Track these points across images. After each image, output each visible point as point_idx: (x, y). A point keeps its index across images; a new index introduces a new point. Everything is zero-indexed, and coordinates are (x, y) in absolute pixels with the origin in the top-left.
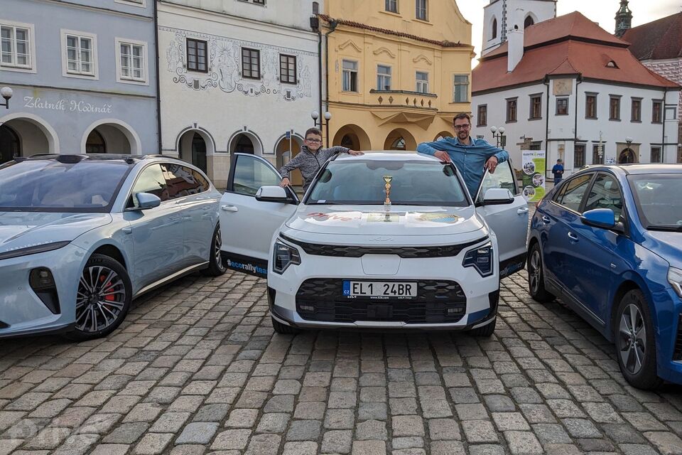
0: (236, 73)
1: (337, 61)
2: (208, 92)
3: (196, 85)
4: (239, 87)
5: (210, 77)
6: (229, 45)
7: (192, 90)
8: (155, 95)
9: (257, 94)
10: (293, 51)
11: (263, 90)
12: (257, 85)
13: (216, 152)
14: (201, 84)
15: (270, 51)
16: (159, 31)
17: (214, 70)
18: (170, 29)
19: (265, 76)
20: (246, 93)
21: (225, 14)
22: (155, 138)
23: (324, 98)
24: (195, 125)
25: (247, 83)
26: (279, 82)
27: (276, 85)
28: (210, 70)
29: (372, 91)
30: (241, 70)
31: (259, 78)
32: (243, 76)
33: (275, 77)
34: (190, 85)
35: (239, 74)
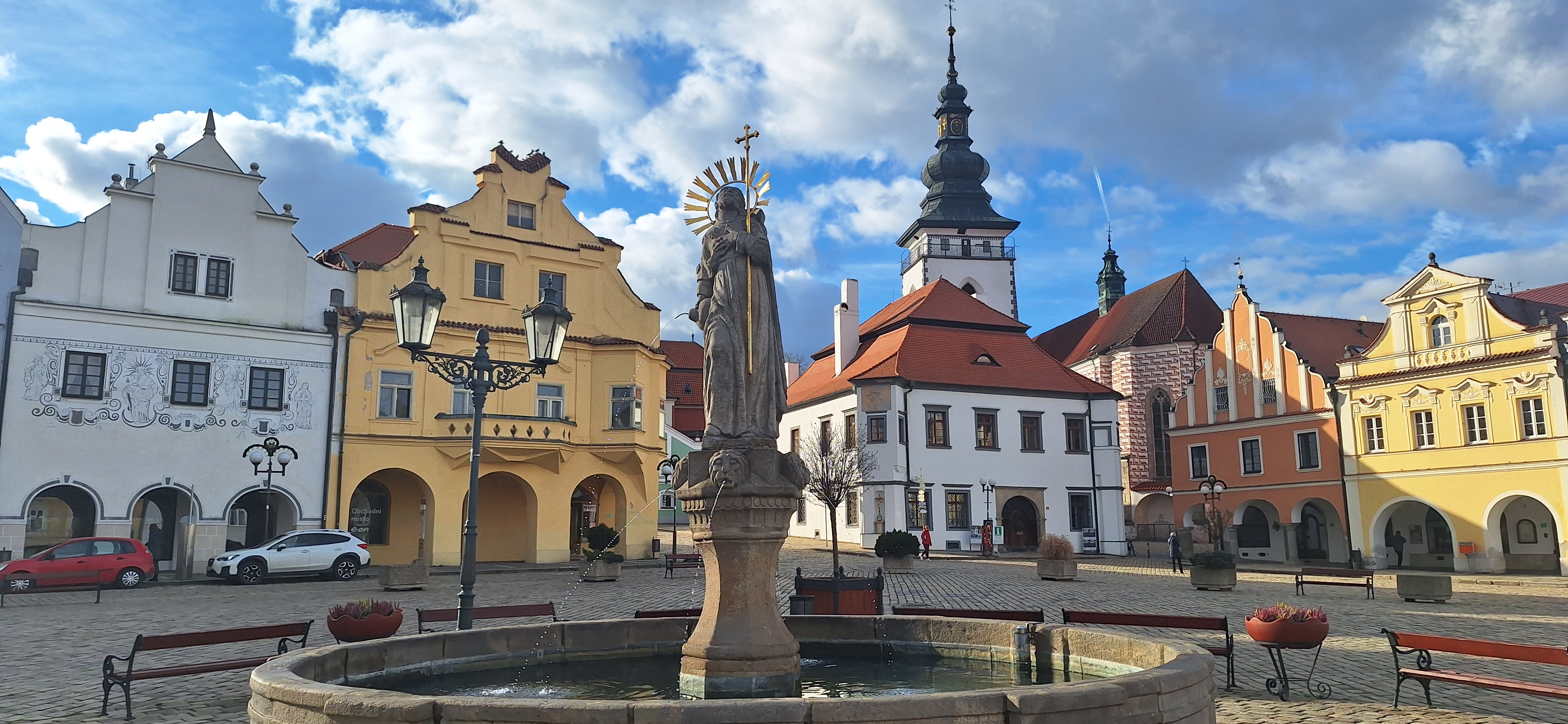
0: (160, 398)
1: (370, 373)
2: (99, 428)
3: (77, 418)
4: (163, 419)
5: (105, 406)
6: (151, 358)
7: (68, 427)
9: (197, 427)
10: (279, 362)
11: (212, 420)
12: (199, 415)
13: (103, 518)
14: (87, 415)
15: (232, 363)
16: (13, 343)
17: (115, 395)
18: (38, 339)
19: (217, 401)
20: (176, 427)
21: (146, 314)
23: (336, 429)
24: (67, 478)
25: (178, 413)
26: (245, 409)
27: (239, 413)
28: (108, 395)
29: (440, 416)
30: (169, 393)
31: (204, 404)
32: (174, 402)
33: (238, 401)
34: (64, 419)
35: (166, 399)
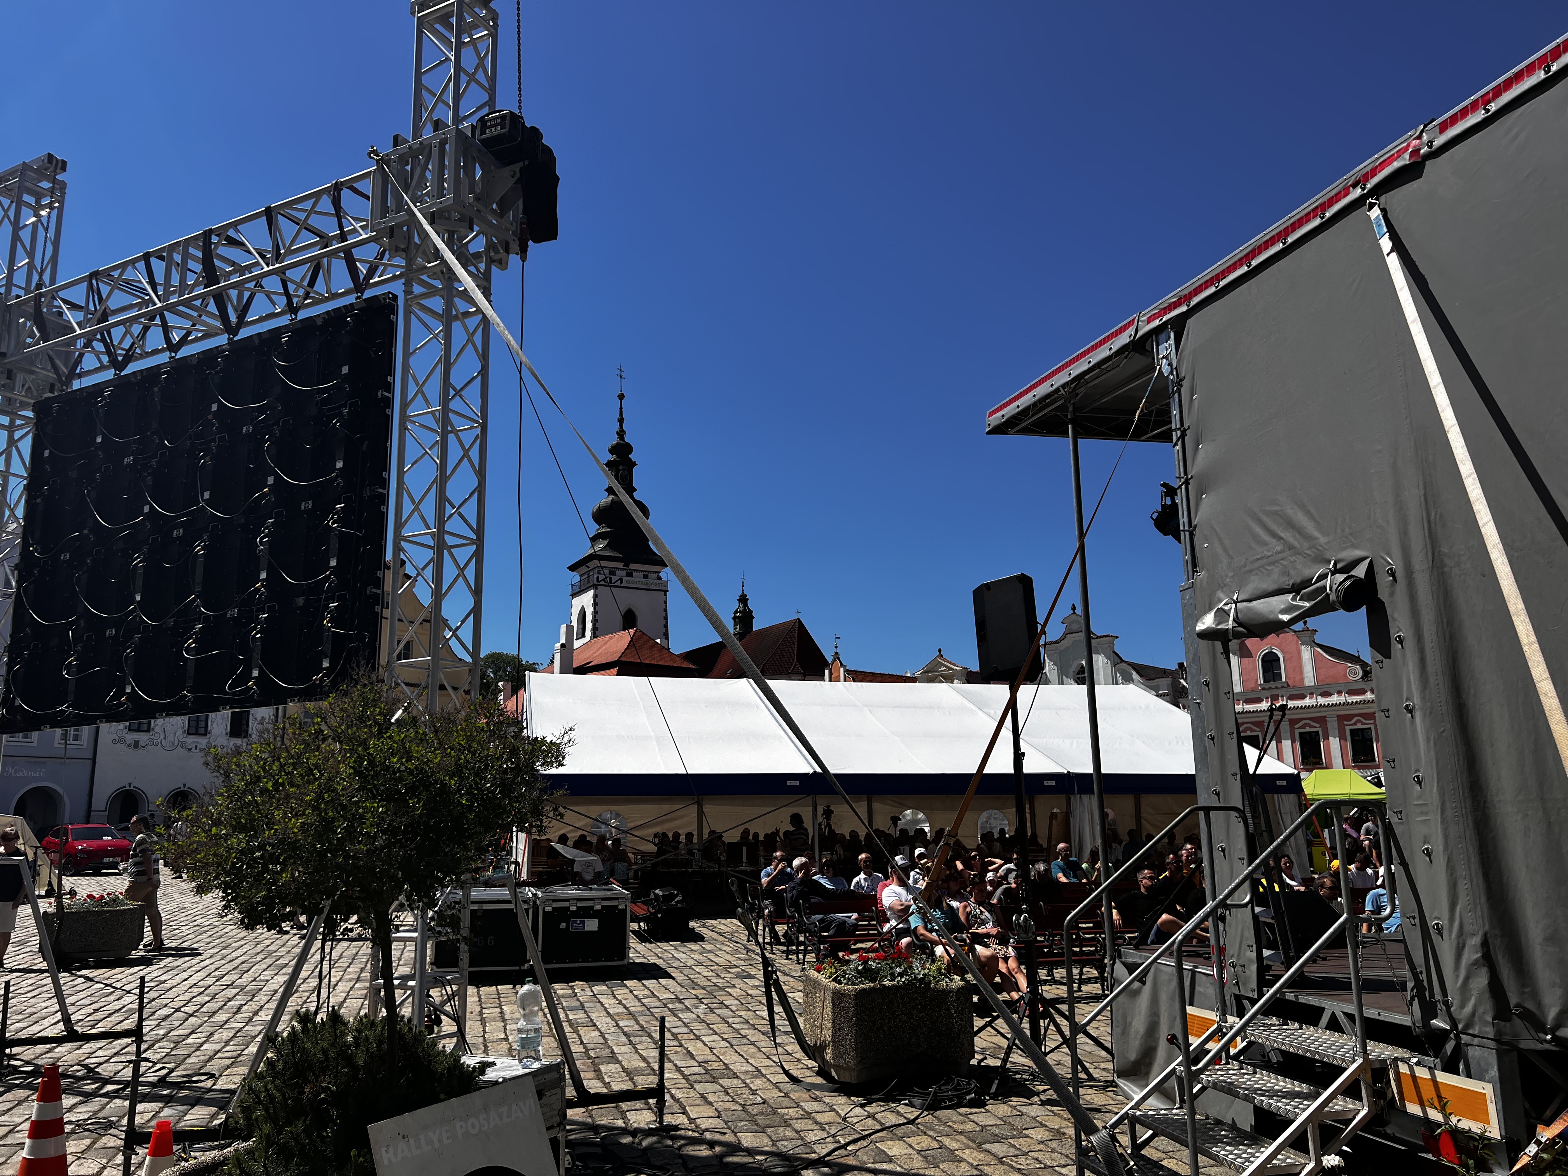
0: (180, 732)
2: (148, 751)
3: (136, 745)
4: (182, 744)
5: (151, 737)
7: (131, 750)
8: (91, 757)
9: (202, 750)
11: (210, 745)
12: (202, 741)
14: (142, 743)
17: (157, 729)
19: (213, 732)
20: (190, 750)
22: (86, 799)
24: (130, 784)
25: (193, 740)
26: (228, 737)
27: (224, 739)
28: (153, 729)
30: (186, 727)
31: (205, 734)
32: (189, 734)
33: (224, 732)
34: (129, 746)
35: (184, 731)
